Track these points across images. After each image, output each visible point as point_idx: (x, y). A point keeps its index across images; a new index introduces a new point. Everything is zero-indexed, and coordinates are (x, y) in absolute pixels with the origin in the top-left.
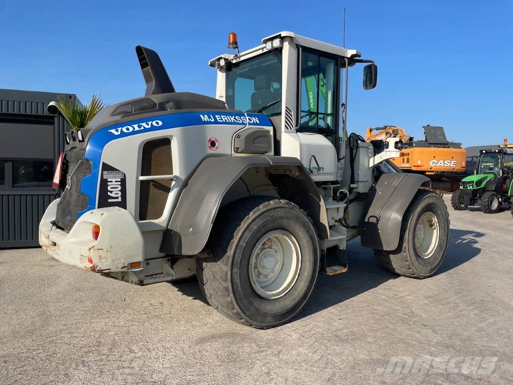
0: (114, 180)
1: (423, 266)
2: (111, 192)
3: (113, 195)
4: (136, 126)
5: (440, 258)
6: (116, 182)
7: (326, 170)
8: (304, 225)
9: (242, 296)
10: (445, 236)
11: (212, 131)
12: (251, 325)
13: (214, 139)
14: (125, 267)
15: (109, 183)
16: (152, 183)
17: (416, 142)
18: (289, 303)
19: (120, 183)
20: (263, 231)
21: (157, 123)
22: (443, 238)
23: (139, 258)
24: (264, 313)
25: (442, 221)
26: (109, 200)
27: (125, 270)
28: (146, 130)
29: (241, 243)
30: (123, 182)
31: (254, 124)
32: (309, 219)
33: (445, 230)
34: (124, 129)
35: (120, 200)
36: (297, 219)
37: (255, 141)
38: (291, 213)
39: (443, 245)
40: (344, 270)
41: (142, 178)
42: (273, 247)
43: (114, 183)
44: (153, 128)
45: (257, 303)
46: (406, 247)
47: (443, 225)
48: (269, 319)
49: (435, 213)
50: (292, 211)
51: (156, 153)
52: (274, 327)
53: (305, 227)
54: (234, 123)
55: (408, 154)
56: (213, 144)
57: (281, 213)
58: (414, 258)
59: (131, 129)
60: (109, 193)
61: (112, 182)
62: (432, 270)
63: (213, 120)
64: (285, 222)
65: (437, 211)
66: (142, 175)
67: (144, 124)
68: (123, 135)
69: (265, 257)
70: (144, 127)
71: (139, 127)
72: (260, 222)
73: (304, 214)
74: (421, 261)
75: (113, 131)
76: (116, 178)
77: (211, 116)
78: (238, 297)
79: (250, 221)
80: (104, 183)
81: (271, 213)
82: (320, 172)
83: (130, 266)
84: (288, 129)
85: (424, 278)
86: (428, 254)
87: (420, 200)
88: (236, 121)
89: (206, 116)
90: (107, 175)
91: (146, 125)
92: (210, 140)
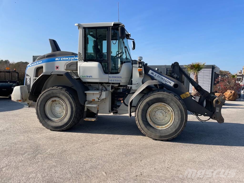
1: (152, 132)
3: (28, 82)
7: (93, 77)
10: (179, 120)
11: (58, 63)
21: (41, 62)
22: (177, 120)
24: (48, 124)
25: (176, 110)
26: (27, 84)
27: (16, 101)
28: (37, 64)
29: (40, 99)
33: (179, 116)
35: (29, 84)
36: (63, 94)
38: (60, 92)
39: (177, 125)
40: (93, 120)
41: (34, 78)
42: (61, 104)
43: (28, 79)
44: (39, 63)
45: (46, 120)
47: (177, 113)
50: (61, 91)
51: (40, 71)
52: (53, 131)
54: (67, 60)
56: (57, 68)
57: (56, 91)
59: (34, 64)
62: (161, 137)
64: (58, 95)
65: (169, 103)
73: (67, 93)
75: (30, 65)
77: (60, 58)
78: (39, 116)
80: (26, 79)
81: (52, 91)
82: (90, 78)
83: (18, 101)
84: (80, 61)
85: (156, 140)
86: (162, 127)
87: (150, 95)
88: (68, 59)
89: (58, 58)
90: (27, 77)
91: (38, 63)
92: (57, 66)
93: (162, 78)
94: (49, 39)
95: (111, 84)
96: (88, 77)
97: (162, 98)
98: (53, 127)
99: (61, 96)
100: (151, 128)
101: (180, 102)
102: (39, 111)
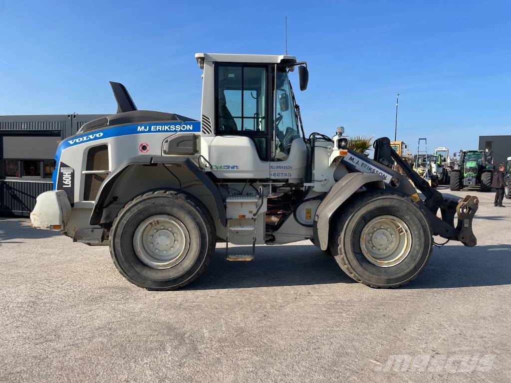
0: (67, 173)
1: (373, 274)
2: (65, 181)
3: (66, 183)
4: (85, 138)
5: (408, 270)
7: (240, 169)
8: (190, 213)
9: (123, 260)
10: (420, 246)
11: (143, 138)
13: (146, 144)
14: (48, 227)
15: (64, 175)
16: (94, 176)
18: (173, 274)
19: (70, 175)
20: (146, 214)
21: (100, 135)
22: (417, 247)
23: (57, 223)
24: (144, 277)
25: (414, 228)
26: (64, 186)
27: (48, 229)
28: (91, 140)
29: (123, 221)
30: (73, 175)
31: (186, 131)
32: (196, 209)
33: (420, 239)
35: (70, 186)
36: (181, 207)
37: (180, 144)
38: (174, 202)
39: (417, 256)
40: (249, 259)
41: (84, 172)
42: (170, 229)
43: (67, 175)
44: (96, 138)
45: (138, 268)
46: (341, 249)
47: (416, 233)
48: (149, 282)
49: (401, 218)
50: (176, 201)
51: (97, 155)
52: (157, 290)
53: (191, 215)
56: (144, 148)
57: (161, 201)
58: (355, 263)
59: (81, 140)
60: (64, 182)
62: (389, 281)
63: (148, 130)
64: (168, 209)
65: (402, 216)
66: (87, 170)
68: (76, 143)
69: (160, 235)
71: (87, 138)
72: (141, 206)
73: (192, 206)
74: (370, 268)
75: (71, 142)
78: (119, 260)
80: (61, 175)
81: (153, 201)
83: (52, 227)
84: (205, 133)
85: (379, 288)
86: (388, 263)
88: (169, 130)
89: (143, 127)
90: (63, 170)
91: (91, 137)
92: (142, 145)
93: (370, 169)
94: (111, 83)
95: (271, 181)
96: (228, 167)
98: (155, 282)
99: (175, 211)
100: (370, 265)
101: (422, 212)
102: (119, 248)
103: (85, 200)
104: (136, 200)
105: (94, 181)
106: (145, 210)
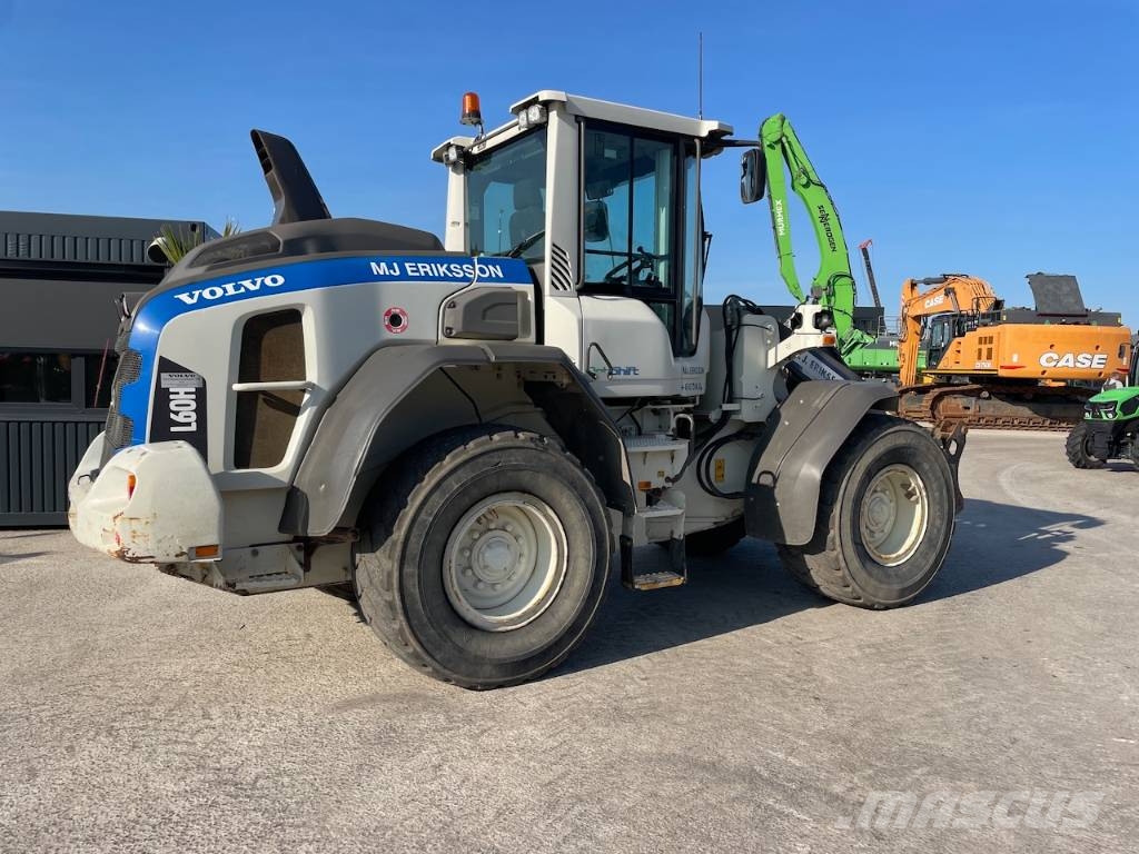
0: (181, 391)
1: (881, 582)
2: (177, 413)
3: (180, 419)
4: (230, 288)
5: (928, 567)
6: (186, 393)
7: (642, 375)
8: (573, 485)
9: (426, 620)
10: (942, 519)
11: (393, 295)
12: (447, 680)
13: (398, 311)
14: (182, 554)
15: (171, 397)
16: (261, 396)
17: (1008, 312)
18: (537, 640)
19: (194, 396)
20: (475, 492)
21: (274, 281)
22: (938, 522)
24: (476, 657)
25: (934, 486)
26: (173, 429)
27: (183, 559)
28: (249, 294)
29: (423, 516)
30: (201, 395)
31: (490, 279)
32: (585, 473)
33: (942, 507)
34: (206, 294)
35: (193, 428)
36: (556, 472)
37: (488, 313)
38: (540, 459)
39: (937, 538)
40: (677, 581)
41: (238, 387)
42: (509, 529)
43: (182, 395)
44: (265, 290)
45: (460, 637)
46: (834, 538)
47: (937, 494)
48: (488, 669)
49: (916, 468)
50: (544, 456)
51: (270, 339)
52: (500, 686)
53: (575, 488)
54: (445, 278)
55: (991, 340)
56: (395, 320)
57: (516, 459)
58: (855, 563)
59: (219, 292)
60: (172, 416)
61: (178, 393)
62: (903, 592)
63: (398, 273)
64: (526, 478)
65: (918, 464)
66: (241, 381)
67: (247, 283)
68: (202, 303)
69: (488, 546)
70: (246, 288)
71: (237, 288)
72: (465, 475)
73: (573, 462)
74: (875, 571)
75: (184, 297)
76: (186, 386)
77: (395, 264)
79: (443, 472)
80: (163, 396)
81: (496, 459)
82: (629, 377)
83: (193, 553)
84: (557, 288)
85: (887, 608)
86: (897, 557)
87: (872, 439)
88: (449, 275)
89: (383, 264)
90: (168, 381)
91: (250, 285)
92: (389, 311)
93: (824, 372)
96: (618, 372)
97: (903, 448)
100: (873, 565)
103: (238, 466)
104: (454, 458)
105: (264, 412)
106: (475, 482)
